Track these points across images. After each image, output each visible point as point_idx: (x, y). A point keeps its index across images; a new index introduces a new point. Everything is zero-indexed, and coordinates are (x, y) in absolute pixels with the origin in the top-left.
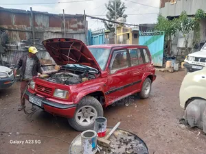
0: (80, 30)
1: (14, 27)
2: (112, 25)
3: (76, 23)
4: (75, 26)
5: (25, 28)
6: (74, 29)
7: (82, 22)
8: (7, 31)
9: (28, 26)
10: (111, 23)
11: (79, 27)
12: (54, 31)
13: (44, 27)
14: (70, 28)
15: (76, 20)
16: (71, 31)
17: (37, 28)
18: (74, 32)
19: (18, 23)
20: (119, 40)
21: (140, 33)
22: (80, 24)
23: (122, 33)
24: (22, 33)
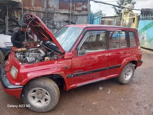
0: (83, 12)
1: (33, 8)
2: (120, 11)
3: (80, 6)
4: (80, 9)
5: (40, 9)
6: (79, 11)
7: (86, 6)
8: (28, 12)
9: (43, 7)
10: (120, 9)
11: (83, 9)
12: (63, 12)
13: (55, 9)
14: (76, 10)
15: (81, 4)
16: (76, 13)
17: (49, 9)
18: (78, 14)
19: (36, 5)
20: (125, 24)
21: (141, 17)
22: (85, 7)
23: (128, 18)
24: (38, 13)
